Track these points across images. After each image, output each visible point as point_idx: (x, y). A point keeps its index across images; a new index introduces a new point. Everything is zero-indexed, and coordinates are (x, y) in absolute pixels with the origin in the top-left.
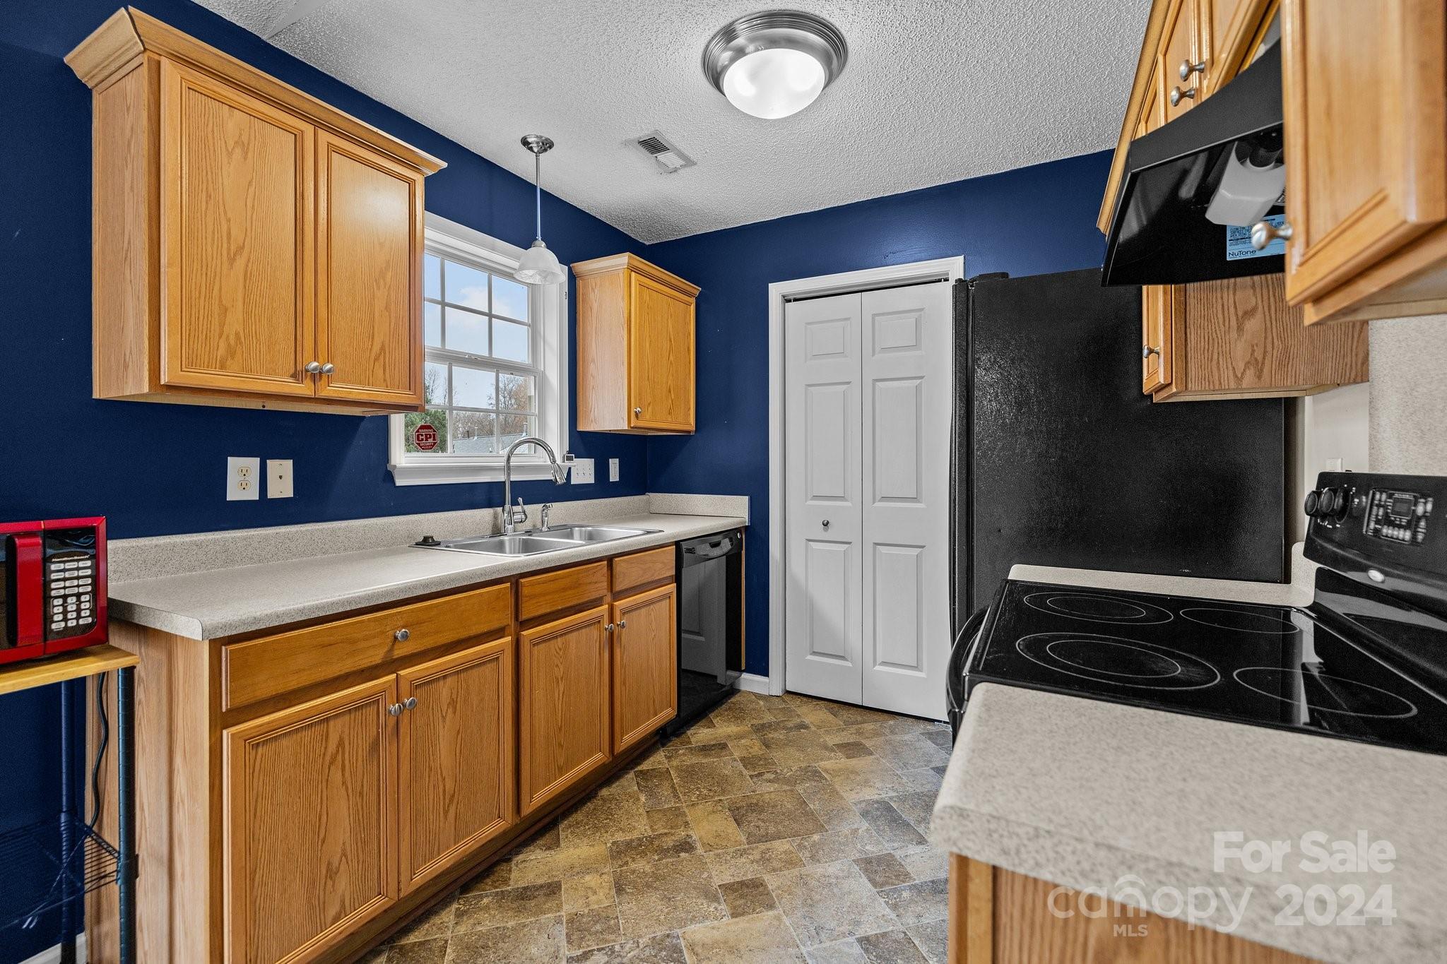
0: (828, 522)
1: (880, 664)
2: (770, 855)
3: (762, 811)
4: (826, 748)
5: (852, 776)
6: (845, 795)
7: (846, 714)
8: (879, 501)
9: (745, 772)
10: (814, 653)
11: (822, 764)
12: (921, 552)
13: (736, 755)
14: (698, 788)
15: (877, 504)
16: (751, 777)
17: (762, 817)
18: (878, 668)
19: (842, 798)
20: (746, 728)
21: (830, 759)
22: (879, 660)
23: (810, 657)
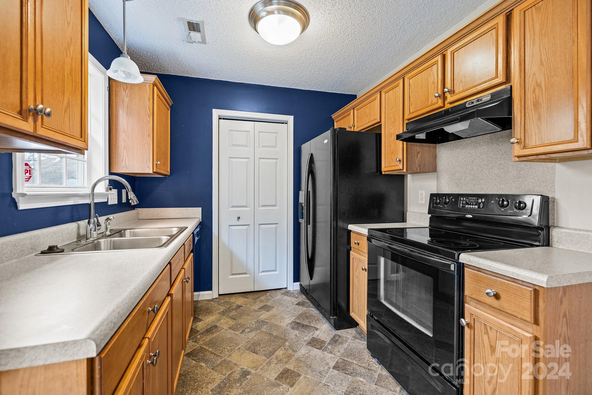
0: (240, 218)
1: (261, 272)
2: (280, 358)
3: (259, 345)
4: (256, 311)
5: (276, 317)
6: (280, 325)
7: (250, 296)
8: (261, 207)
9: (236, 333)
10: (233, 274)
11: (261, 317)
12: (277, 226)
13: (225, 327)
14: (224, 348)
15: (260, 208)
16: (240, 333)
17: (262, 346)
18: (260, 274)
19: (280, 326)
20: (217, 315)
21: (262, 314)
22: (261, 271)
23: (230, 277)
